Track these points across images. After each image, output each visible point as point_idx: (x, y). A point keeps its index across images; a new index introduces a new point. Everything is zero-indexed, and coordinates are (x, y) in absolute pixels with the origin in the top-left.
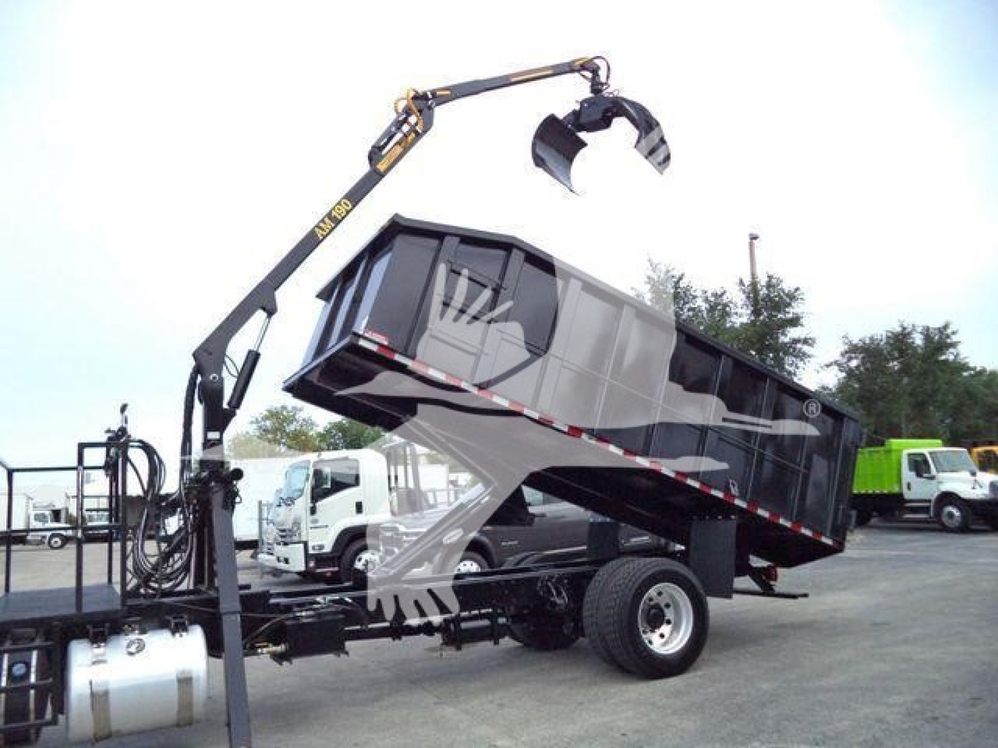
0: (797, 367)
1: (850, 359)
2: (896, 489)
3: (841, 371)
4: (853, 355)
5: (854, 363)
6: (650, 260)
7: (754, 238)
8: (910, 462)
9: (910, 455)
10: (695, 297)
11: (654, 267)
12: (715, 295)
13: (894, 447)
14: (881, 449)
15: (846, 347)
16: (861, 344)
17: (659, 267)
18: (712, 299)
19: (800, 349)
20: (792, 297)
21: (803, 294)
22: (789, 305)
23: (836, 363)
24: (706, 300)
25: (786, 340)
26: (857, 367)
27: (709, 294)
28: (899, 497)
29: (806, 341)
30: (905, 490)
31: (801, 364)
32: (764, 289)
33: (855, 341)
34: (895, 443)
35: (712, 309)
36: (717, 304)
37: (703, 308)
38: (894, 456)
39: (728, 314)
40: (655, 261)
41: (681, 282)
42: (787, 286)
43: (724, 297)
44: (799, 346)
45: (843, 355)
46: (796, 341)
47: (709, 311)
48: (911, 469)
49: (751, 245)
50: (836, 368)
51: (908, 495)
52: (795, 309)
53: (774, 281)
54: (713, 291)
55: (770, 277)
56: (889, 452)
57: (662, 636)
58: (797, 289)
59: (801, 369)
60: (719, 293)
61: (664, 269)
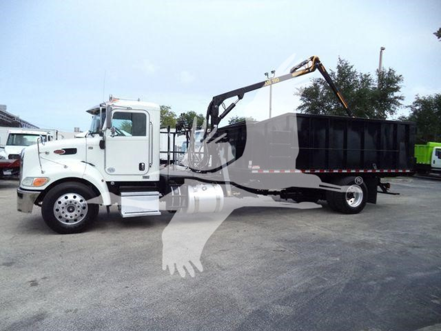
0: (395, 109)
1: (417, 105)
2: (428, 163)
3: (412, 110)
4: (418, 104)
5: (418, 108)
6: (339, 58)
7: (383, 49)
8: (436, 152)
9: (437, 149)
10: (357, 76)
11: (341, 61)
12: (365, 75)
13: (430, 145)
14: (425, 146)
15: (416, 100)
16: (423, 99)
17: (343, 62)
18: (364, 77)
19: (397, 101)
20: (398, 79)
21: (403, 78)
22: (396, 82)
23: (410, 106)
24: (361, 77)
25: (392, 97)
26: (419, 110)
27: (363, 75)
28: (429, 166)
29: (400, 98)
30: (432, 163)
31: (397, 108)
32: (387, 75)
33: (421, 98)
34: (431, 144)
35: (363, 81)
36: (365, 80)
37: (359, 81)
38: (430, 149)
39: (369, 84)
40: (342, 59)
41: (352, 69)
42: (397, 74)
43: (369, 77)
44: (397, 100)
45: (414, 103)
46: (396, 98)
47: (362, 82)
48: (436, 155)
49: (381, 52)
50: (410, 108)
51: (433, 165)
52: (399, 84)
53: (392, 71)
54: (365, 74)
55: (390, 70)
56: (428, 147)
57: (351, 201)
58: (401, 76)
59: (397, 110)
60: (367, 75)
61: (345, 63)
